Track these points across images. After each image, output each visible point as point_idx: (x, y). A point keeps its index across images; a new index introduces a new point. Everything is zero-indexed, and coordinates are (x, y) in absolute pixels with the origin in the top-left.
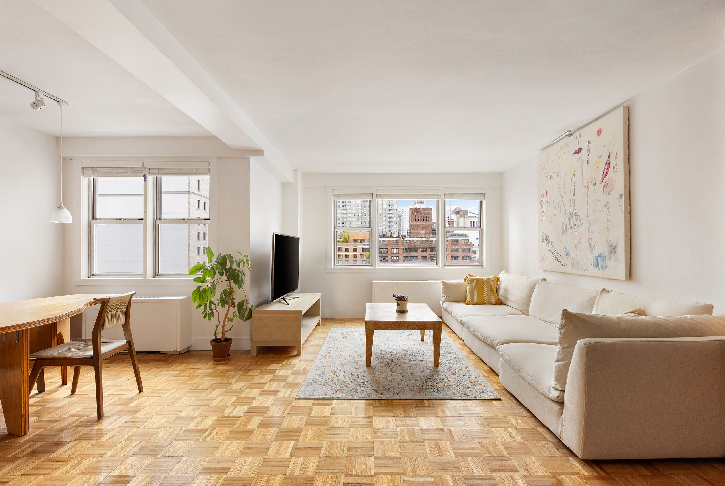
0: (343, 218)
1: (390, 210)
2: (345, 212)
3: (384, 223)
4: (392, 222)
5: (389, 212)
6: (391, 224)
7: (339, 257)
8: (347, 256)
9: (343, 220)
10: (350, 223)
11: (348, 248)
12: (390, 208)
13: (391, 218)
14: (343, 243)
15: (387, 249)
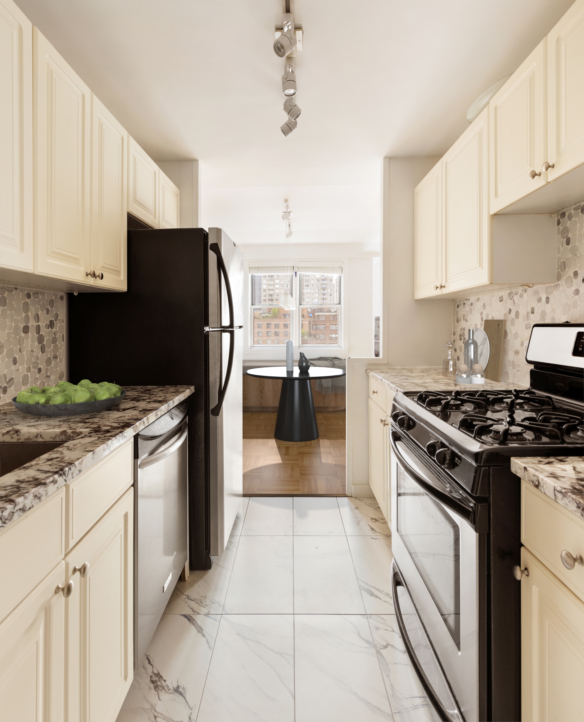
0: (270, 290)
1: (323, 280)
2: (272, 283)
3: (317, 295)
4: (326, 294)
5: (322, 283)
6: (325, 296)
7: (268, 335)
8: (276, 334)
9: (269, 292)
10: (278, 296)
11: (277, 325)
12: (324, 278)
13: (325, 289)
14: (272, 318)
15: (324, 326)
